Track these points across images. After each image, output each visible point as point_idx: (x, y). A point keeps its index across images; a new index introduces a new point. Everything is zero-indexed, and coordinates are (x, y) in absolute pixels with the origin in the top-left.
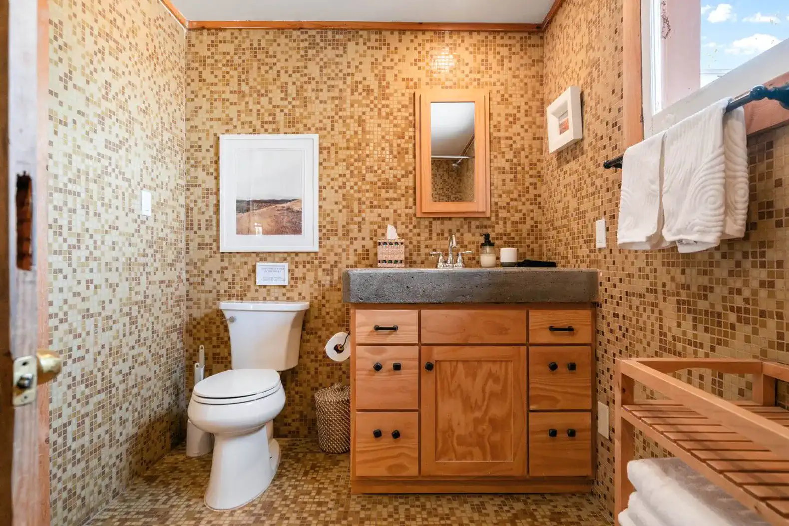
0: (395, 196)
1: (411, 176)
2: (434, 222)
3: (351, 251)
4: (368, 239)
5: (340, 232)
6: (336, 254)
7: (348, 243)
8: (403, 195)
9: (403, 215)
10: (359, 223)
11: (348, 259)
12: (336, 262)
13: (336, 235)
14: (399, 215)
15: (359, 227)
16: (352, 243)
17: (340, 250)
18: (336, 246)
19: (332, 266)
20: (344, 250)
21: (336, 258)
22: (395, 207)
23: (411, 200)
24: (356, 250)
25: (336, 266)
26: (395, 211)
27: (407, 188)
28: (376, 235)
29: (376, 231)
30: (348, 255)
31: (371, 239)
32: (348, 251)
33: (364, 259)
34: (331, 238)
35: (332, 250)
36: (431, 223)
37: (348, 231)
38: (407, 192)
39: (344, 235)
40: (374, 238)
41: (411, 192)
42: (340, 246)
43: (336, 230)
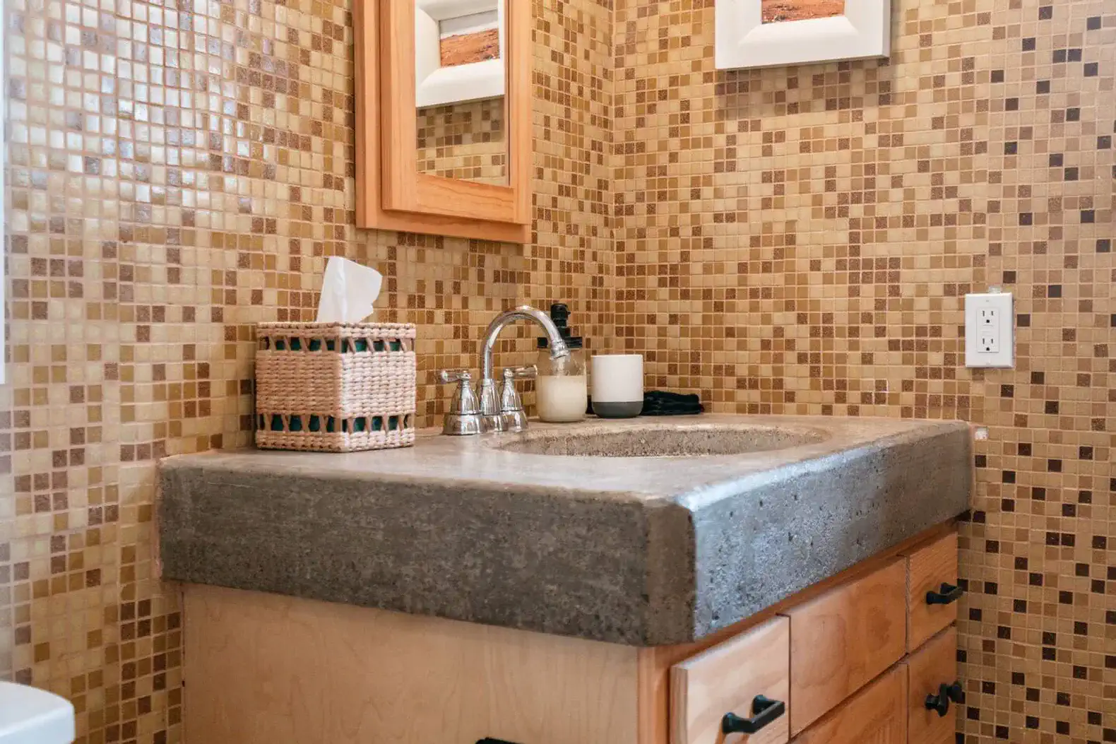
0: (294, 125)
1: (339, 48)
2: (401, 251)
3: (143, 372)
4: (203, 313)
5: (93, 283)
6: (76, 395)
7: (128, 331)
8: (317, 128)
9: (318, 213)
10: (173, 233)
11: (128, 415)
12: (77, 435)
13: (77, 291)
14: (307, 214)
15: (174, 256)
16: (143, 334)
17: (95, 372)
18: (76, 351)
19: (59, 458)
20: (111, 372)
21: (78, 415)
22: (293, 175)
23: (340, 150)
24: (159, 371)
25: (78, 457)
26: (295, 194)
27: (327, 94)
28: (231, 299)
29: (232, 278)
30: (128, 394)
31: (217, 316)
32: (129, 375)
33: (190, 411)
34: (56, 306)
35: (60, 375)
36: (392, 253)
37: (127, 274)
38: (328, 116)
39: (109, 290)
40: (228, 311)
41: (340, 115)
42: (94, 352)
43: (77, 270)
